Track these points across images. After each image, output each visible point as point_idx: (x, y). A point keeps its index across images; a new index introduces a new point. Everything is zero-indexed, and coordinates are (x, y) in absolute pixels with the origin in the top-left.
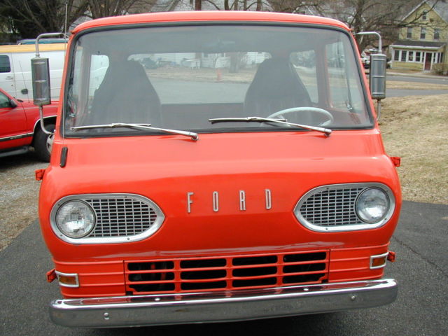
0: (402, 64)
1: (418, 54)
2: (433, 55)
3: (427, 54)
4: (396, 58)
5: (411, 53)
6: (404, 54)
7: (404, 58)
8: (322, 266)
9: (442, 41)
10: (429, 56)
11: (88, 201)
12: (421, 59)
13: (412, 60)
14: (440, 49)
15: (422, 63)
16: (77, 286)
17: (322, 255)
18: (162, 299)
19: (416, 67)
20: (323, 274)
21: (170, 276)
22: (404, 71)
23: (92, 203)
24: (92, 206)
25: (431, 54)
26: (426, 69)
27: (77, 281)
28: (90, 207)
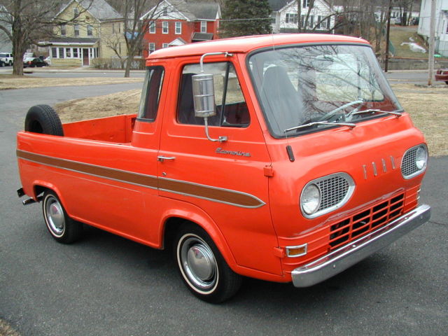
0: (61, 60)
1: (75, 50)
2: (89, 51)
3: (84, 50)
4: (54, 56)
5: (68, 50)
6: (61, 51)
7: (62, 55)
8: (401, 204)
9: (95, 37)
10: (86, 52)
11: (317, 183)
12: (79, 55)
13: (70, 56)
14: (95, 45)
15: (80, 59)
16: (305, 253)
17: (401, 197)
18: (357, 244)
19: (74, 63)
20: (401, 209)
21: (346, 230)
22: (64, 67)
23: (320, 184)
24: (320, 187)
25: (87, 50)
26: (84, 64)
27: (306, 249)
28: (318, 188)
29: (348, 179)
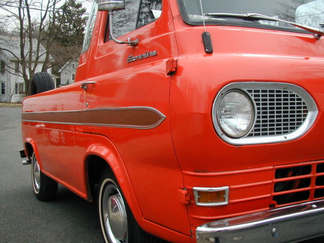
11: (249, 91)
16: (226, 203)
21: (306, 182)
23: (253, 94)
24: (253, 98)
27: (226, 196)
28: (250, 99)
29: (306, 99)
